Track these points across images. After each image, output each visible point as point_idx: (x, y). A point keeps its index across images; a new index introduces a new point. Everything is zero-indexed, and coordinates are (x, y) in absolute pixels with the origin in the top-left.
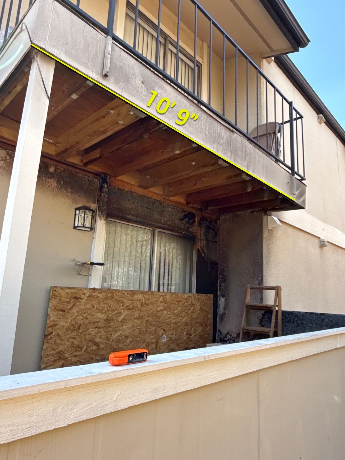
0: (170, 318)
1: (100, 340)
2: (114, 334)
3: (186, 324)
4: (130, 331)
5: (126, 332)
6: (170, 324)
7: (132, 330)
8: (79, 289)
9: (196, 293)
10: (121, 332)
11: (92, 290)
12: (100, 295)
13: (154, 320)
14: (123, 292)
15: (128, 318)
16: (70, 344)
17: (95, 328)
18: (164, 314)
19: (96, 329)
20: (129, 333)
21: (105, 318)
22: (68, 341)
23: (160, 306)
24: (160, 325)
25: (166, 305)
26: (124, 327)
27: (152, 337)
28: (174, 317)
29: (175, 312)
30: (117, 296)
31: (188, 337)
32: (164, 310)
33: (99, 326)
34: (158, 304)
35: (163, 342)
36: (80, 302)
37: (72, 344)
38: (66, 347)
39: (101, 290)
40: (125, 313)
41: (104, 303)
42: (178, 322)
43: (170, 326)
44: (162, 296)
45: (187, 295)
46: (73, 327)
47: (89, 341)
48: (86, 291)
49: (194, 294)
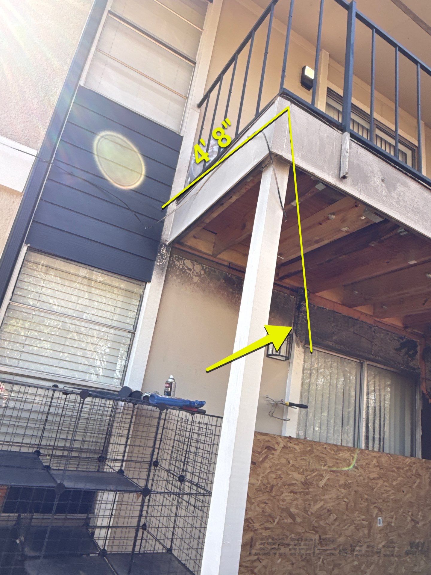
0: (387, 492)
1: (297, 511)
2: (314, 505)
3: (411, 505)
4: (333, 504)
5: (328, 505)
6: (388, 502)
7: (336, 502)
8: (273, 437)
9: (423, 458)
10: (322, 503)
11: (287, 439)
12: (297, 447)
13: (366, 492)
14: (325, 446)
15: (331, 484)
16: (261, 510)
17: (291, 492)
18: (379, 485)
19: (292, 494)
20: (333, 506)
21: (303, 480)
22: (258, 505)
23: (374, 472)
24: (374, 500)
25: (382, 471)
26: (327, 497)
27: (363, 517)
28: (393, 492)
29: (395, 483)
30: (318, 450)
31: (413, 526)
32: (379, 479)
33: (295, 491)
34: (370, 469)
35: (378, 527)
36: (273, 454)
37: (263, 511)
38: (256, 513)
39: (297, 440)
40: (327, 477)
41: (301, 459)
42: (399, 501)
43: (388, 504)
44: (375, 457)
45: (410, 460)
46: (264, 487)
47: (283, 510)
48: (280, 440)
49: (419, 459)
